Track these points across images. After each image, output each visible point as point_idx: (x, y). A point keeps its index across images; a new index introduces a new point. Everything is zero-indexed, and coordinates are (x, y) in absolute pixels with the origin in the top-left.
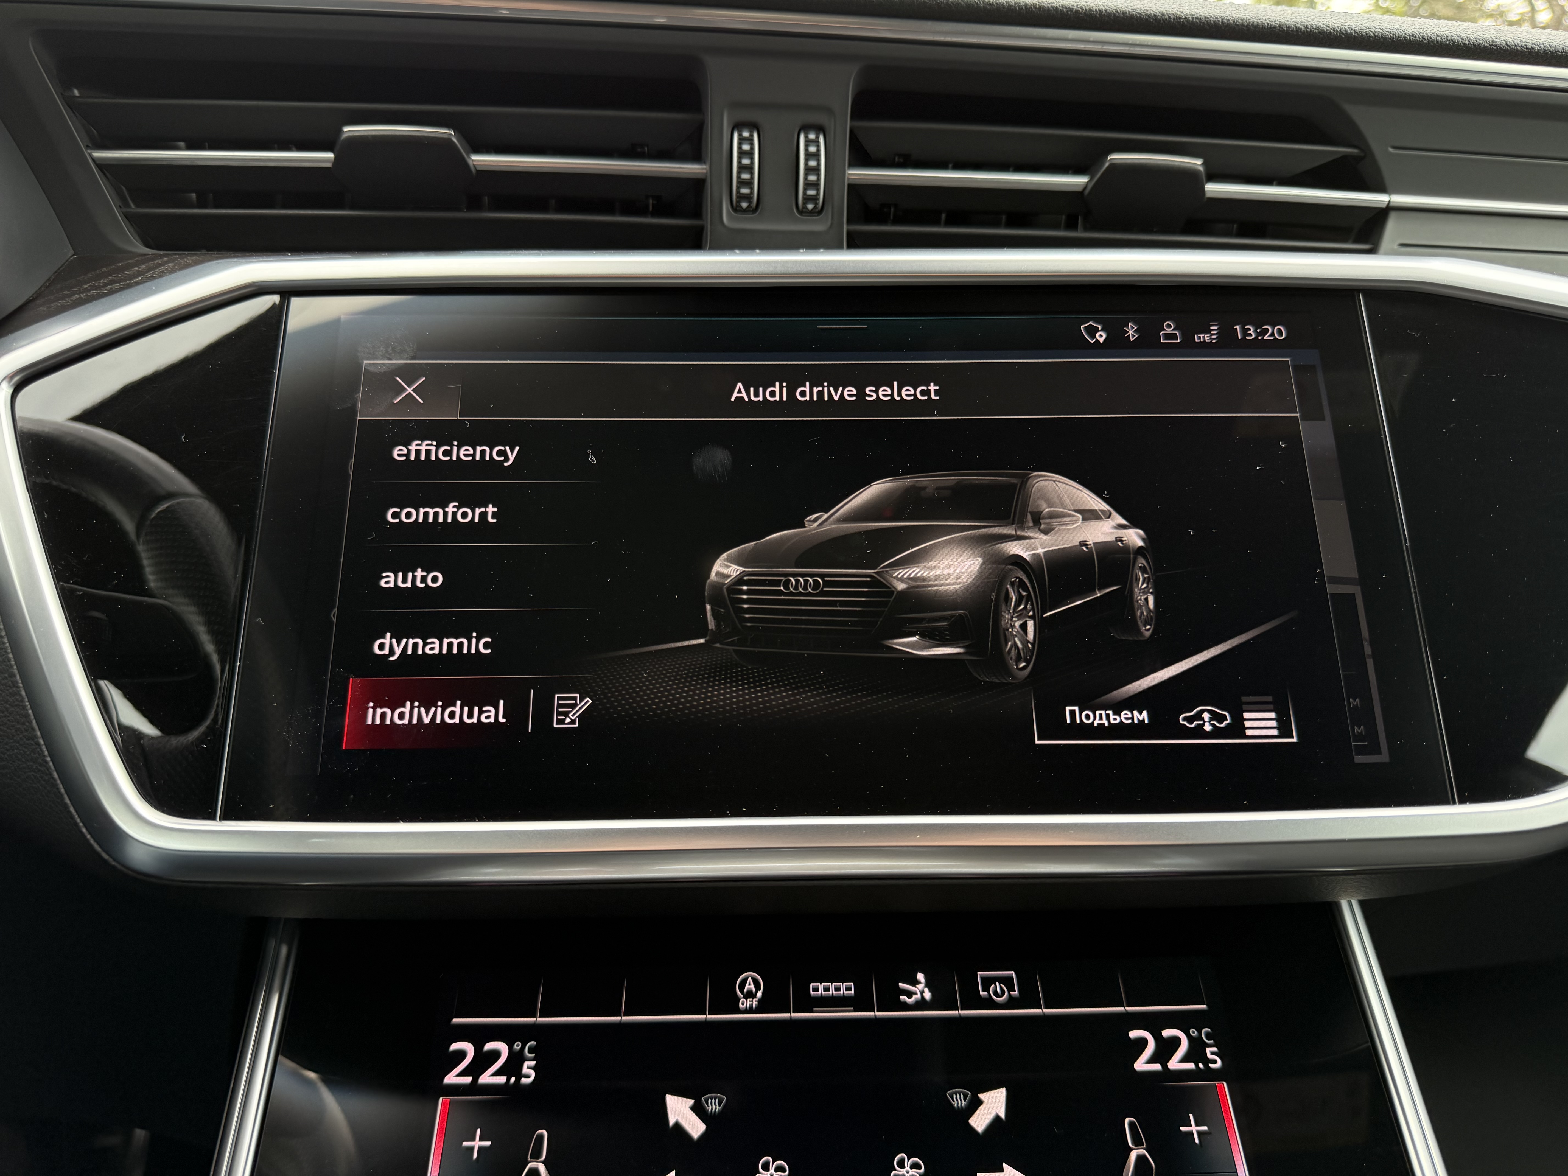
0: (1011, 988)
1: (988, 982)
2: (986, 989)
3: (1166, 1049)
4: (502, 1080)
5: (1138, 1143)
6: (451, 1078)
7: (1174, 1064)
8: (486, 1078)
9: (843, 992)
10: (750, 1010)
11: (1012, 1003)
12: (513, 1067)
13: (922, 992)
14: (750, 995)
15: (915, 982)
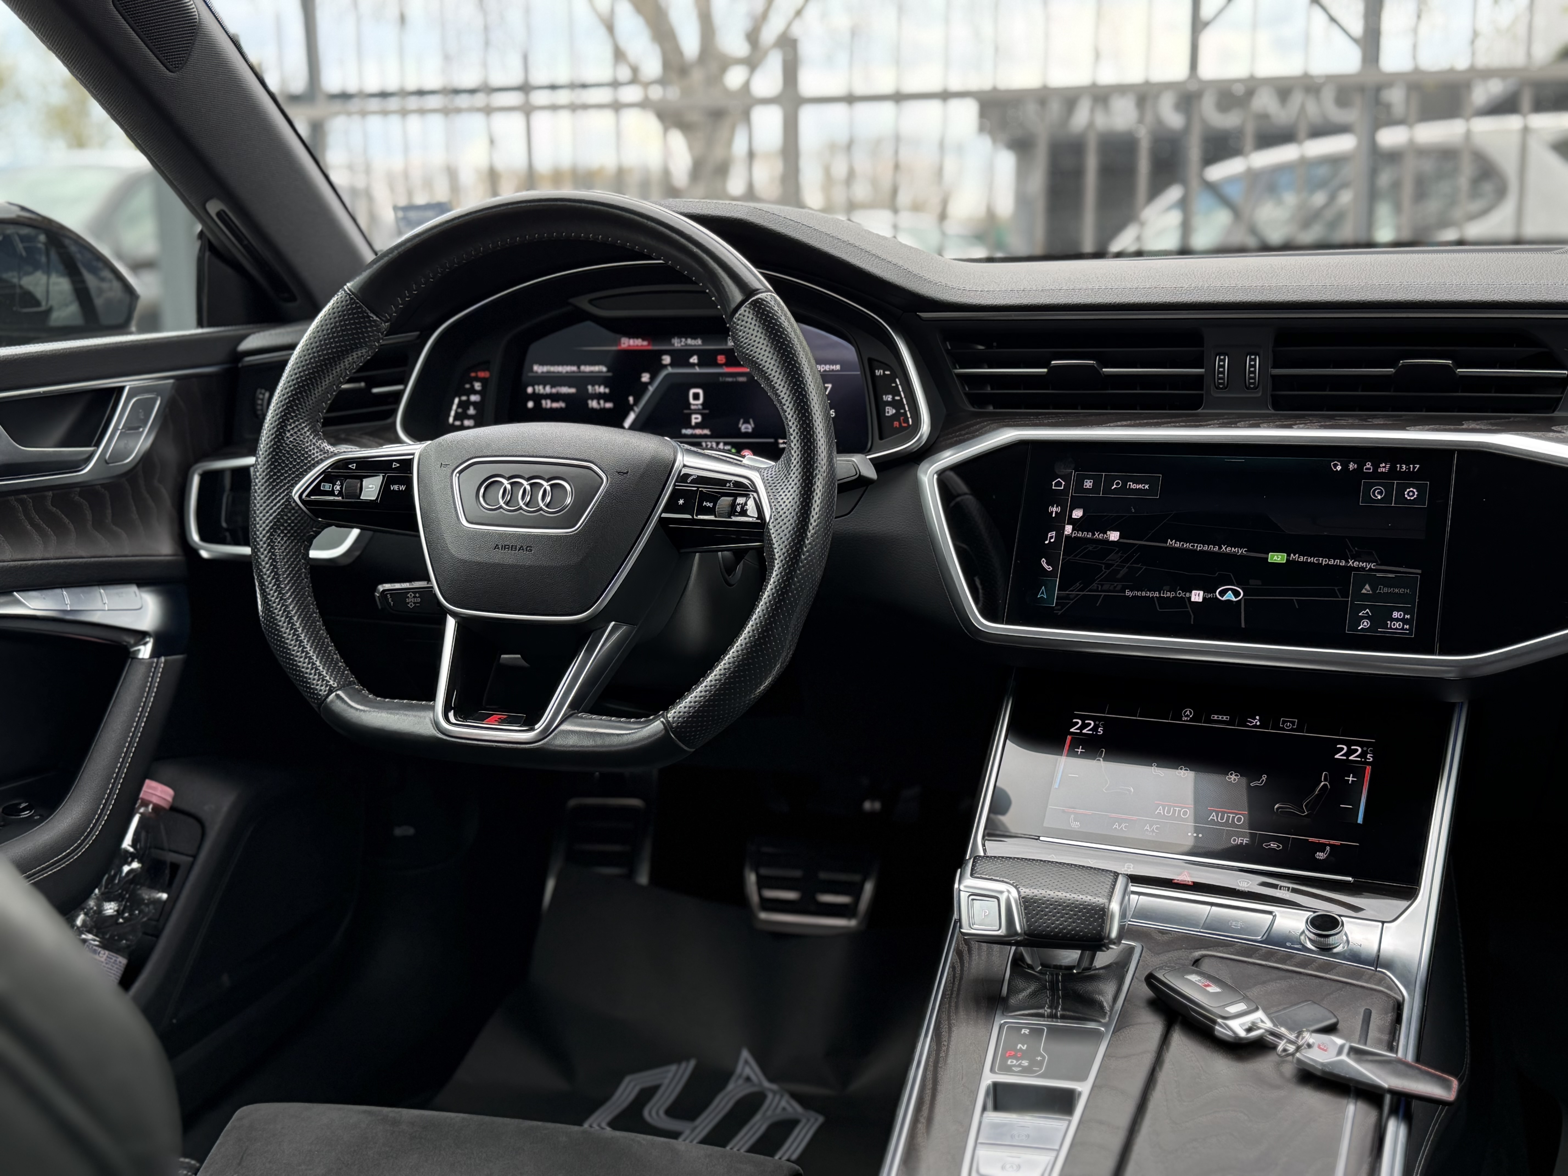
0: (1294, 725)
1: (1284, 722)
2: (1283, 724)
3: (1351, 752)
4: (1091, 732)
5: (1325, 780)
6: (1072, 730)
7: (1351, 758)
8: (1085, 731)
9: (1224, 719)
10: (1187, 721)
11: (1292, 730)
12: (1095, 729)
13: (1256, 722)
14: (1187, 716)
15: (1255, 719)
